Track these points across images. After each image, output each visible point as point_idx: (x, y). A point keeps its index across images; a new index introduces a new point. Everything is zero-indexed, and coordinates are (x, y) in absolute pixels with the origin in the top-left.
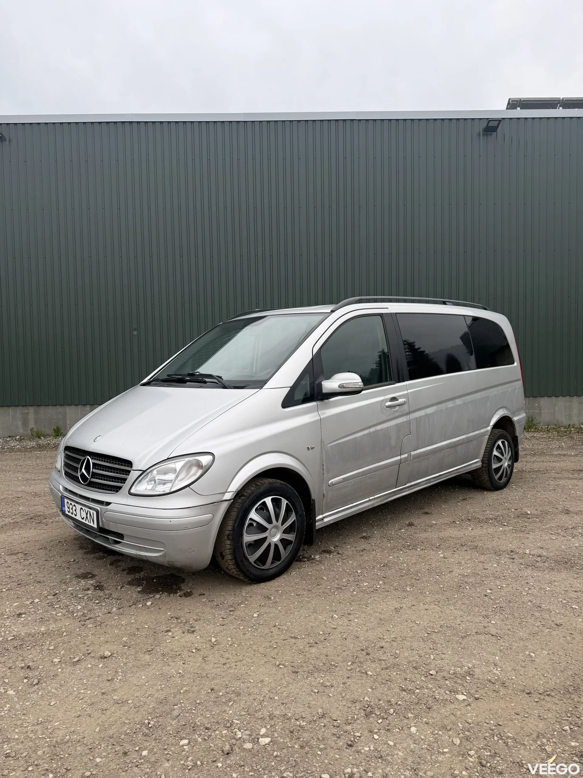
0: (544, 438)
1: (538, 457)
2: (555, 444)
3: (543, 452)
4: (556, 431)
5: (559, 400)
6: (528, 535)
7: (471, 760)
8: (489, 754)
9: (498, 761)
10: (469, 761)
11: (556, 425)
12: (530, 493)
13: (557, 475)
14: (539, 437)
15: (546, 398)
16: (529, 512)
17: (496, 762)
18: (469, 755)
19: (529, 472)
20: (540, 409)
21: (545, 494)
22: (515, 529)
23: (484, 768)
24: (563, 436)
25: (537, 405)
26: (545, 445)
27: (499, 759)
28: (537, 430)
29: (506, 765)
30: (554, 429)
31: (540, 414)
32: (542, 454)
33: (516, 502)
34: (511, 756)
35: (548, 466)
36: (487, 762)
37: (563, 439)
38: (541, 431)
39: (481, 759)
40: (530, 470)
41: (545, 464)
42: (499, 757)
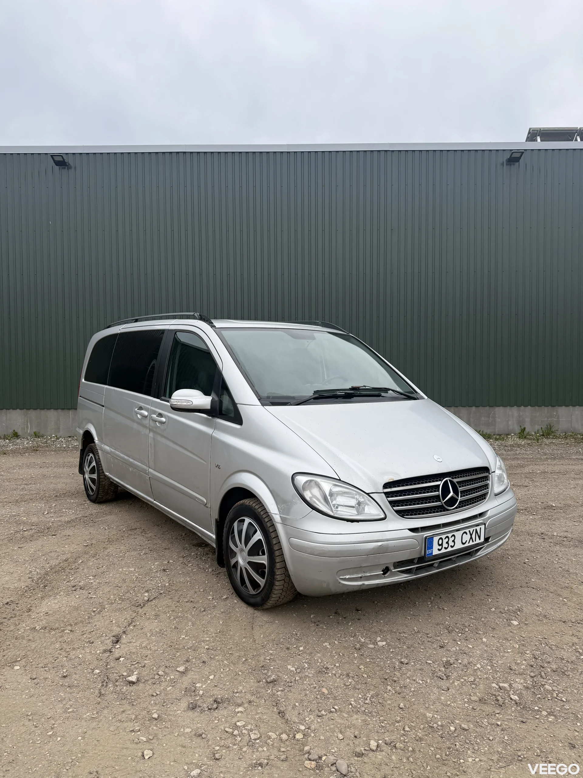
0: (563, 444)
1: (557, 460)
2: (573, 450)
3: (562, 457)
4: (573, 438)
5: (576, 409)
6: (554, 522)
7: (528, 656)
8: (540, 653)
9: (546, 656)
10: (526, 656)
11: (573, 433)
12: (553, 490)
13: (576, 476)
14: (558, 443)
15: (564, 407)
16: (554, 505)
17: (545, 657)
18: (526, 653)
19: (551, 473)
20: (558, 418)
21: (566, 491)
22: (543, 517)
23: (537, 660)
24: (579, 443)
25: (555, 413)
26: (564, 450)
27: (547, 655)
28: (556, 437)
29: (552, 659)
30: (571, 436)
31: (558, 422)
32: (562, 458)
35: (568, 469)
36: (539, 657)
37: (580, 445)
38: (559, 438)
39: (535, 655)
40: (552, 471)
41: (565, 466)
42: (547, 654)
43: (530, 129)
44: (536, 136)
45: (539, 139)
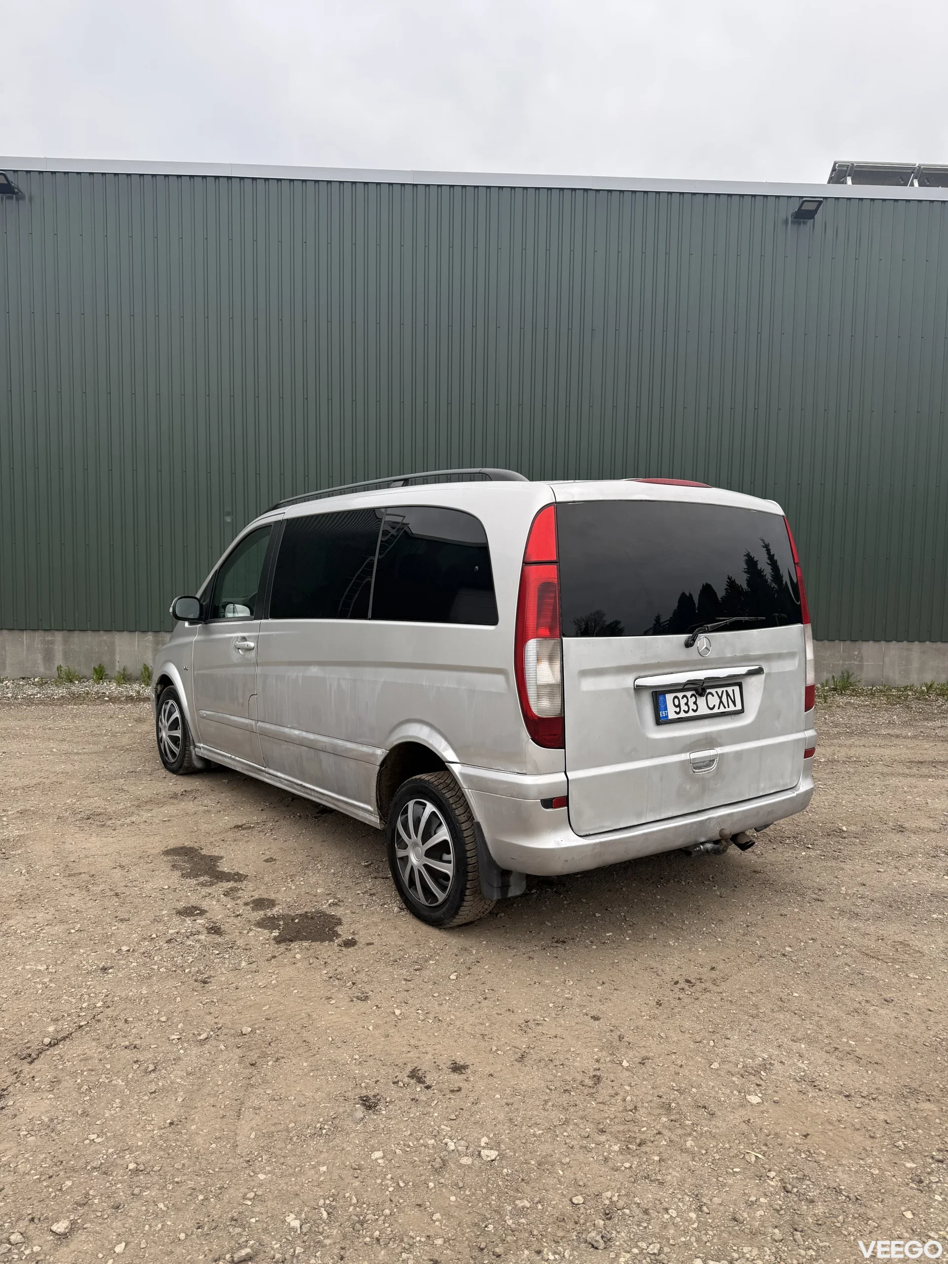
0: (867, 705)
1: (856, 737)
2: (883, 718)
3: (865, 730)
4: (885, 695)
6: (843, 864)
7: (772, 1183)
8: (795, 1176)
9: (808, 1185)
10: (769, 1184)
11: (885, 686)
12: (846, 796)
13: (886, 770)
14: (859, 705)
15: (871, 643)
16: (844, 828)
17: (804, 1187)
18: (768, 1177)
19: (844, 762)
20: (862, 660)
21: (868, 800)
22: (823, 853)
23: (789, 1195)
24: (894, 705)
25: (856, 654)
26: (868, 718)
27: (808, 1183)
28: (856, 693)
29: (818, 1191)
30: (881, 691)
31: (861, 668)
32: (863, 733)
33: (825, 811)
34: (824, 1179)
35: (873, 754)
36: (793, 1187)
37: (896, 709)
38: (861, 694)
39: (785, 1183)
40: (845, 759)
41: (868, 749)
42: (809, 1180)
43: (835, 163)
44: (845, 176)
45: (849, 181)
